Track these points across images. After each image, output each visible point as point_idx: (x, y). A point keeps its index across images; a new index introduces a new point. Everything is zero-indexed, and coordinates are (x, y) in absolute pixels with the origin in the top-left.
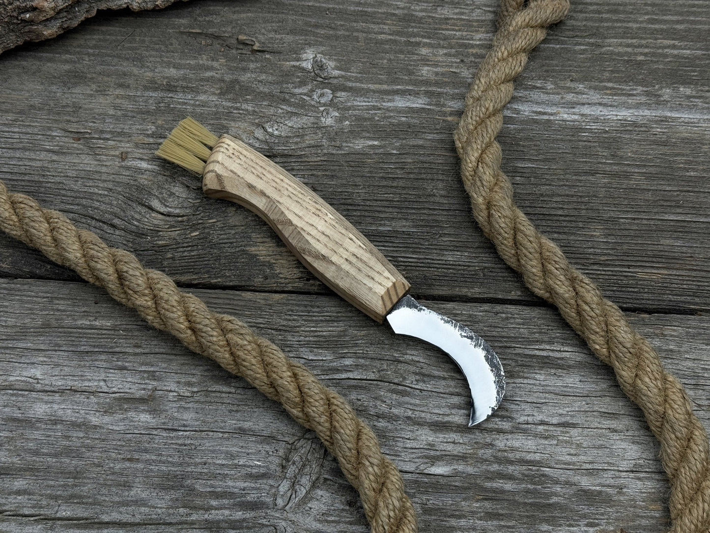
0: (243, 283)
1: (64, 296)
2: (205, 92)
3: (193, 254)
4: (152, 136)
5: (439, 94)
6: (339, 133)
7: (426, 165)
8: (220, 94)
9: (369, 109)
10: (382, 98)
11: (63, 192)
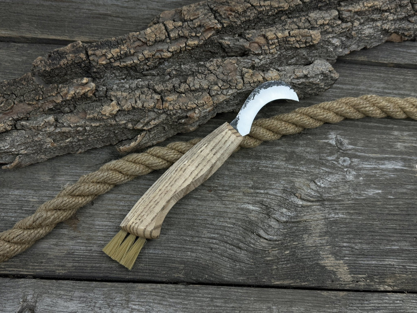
0: (320, 285)
1: (219, 297)
2: (277, 159)
3: (288, 266)
4: (252, 188)
5: (409, 159)
6: (358, 185)
7: (410, 205)
8: (285, 161)
9: (372, 169)
10: (378, 163)
11: (208, 226)
